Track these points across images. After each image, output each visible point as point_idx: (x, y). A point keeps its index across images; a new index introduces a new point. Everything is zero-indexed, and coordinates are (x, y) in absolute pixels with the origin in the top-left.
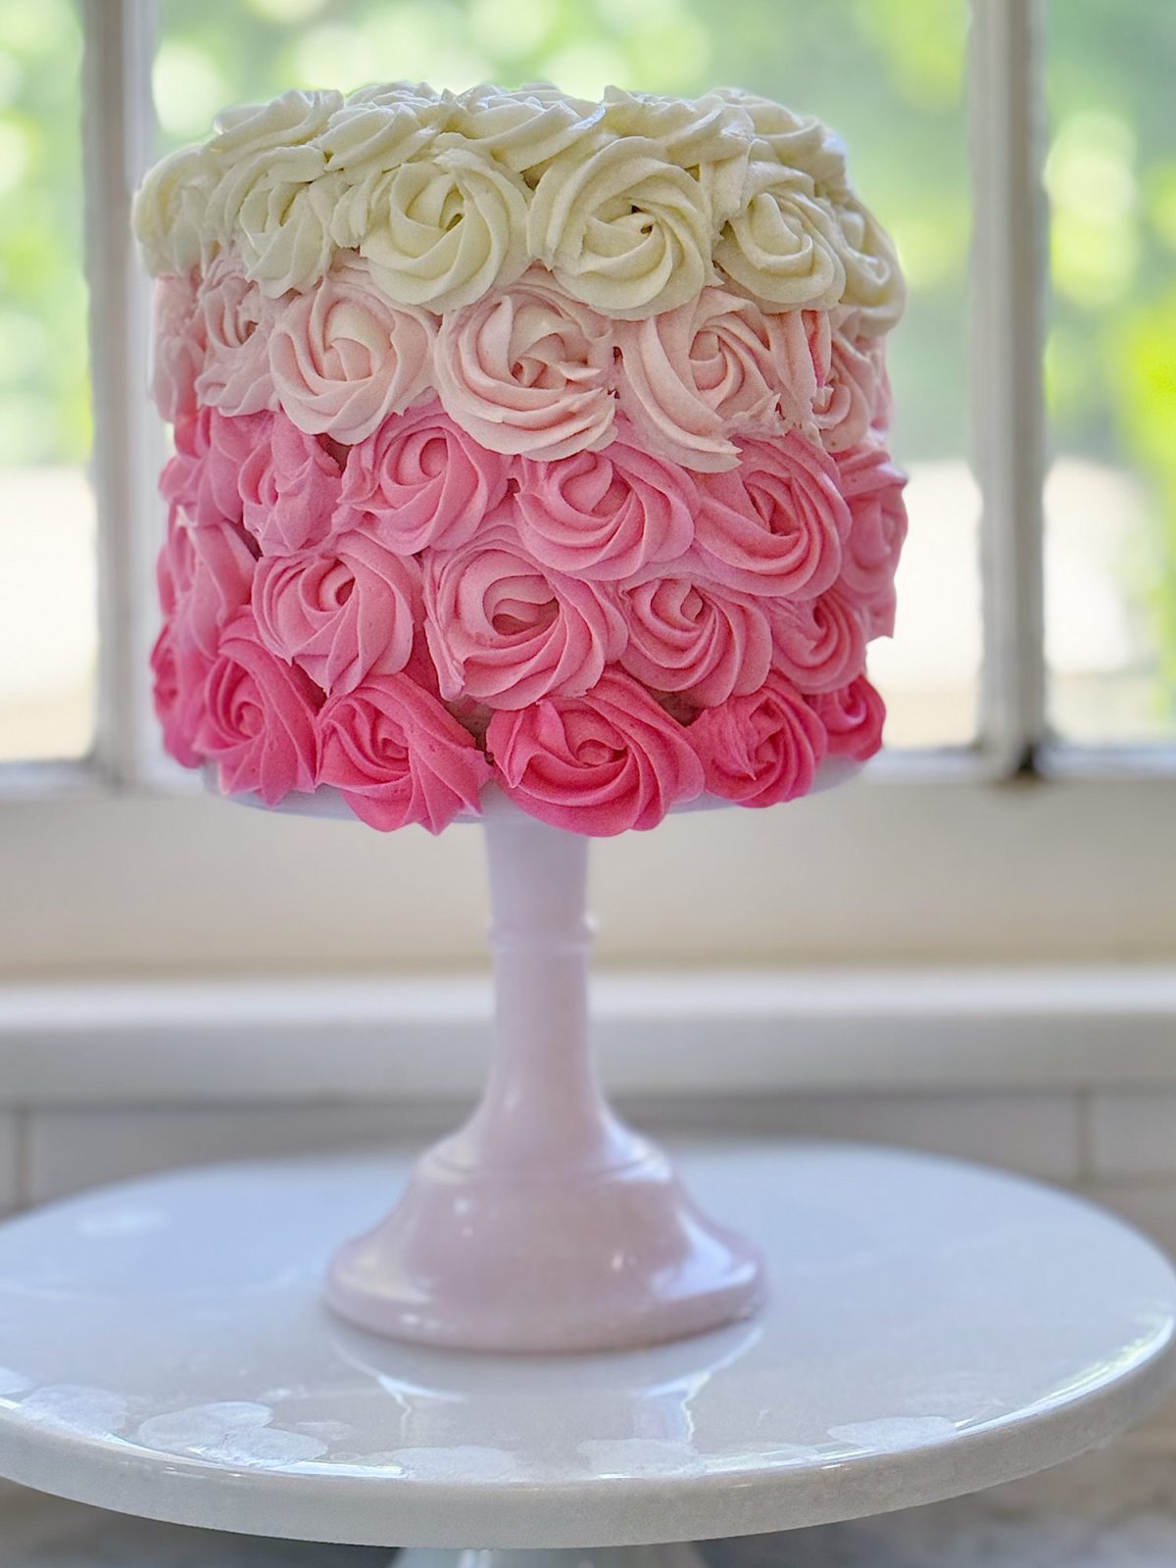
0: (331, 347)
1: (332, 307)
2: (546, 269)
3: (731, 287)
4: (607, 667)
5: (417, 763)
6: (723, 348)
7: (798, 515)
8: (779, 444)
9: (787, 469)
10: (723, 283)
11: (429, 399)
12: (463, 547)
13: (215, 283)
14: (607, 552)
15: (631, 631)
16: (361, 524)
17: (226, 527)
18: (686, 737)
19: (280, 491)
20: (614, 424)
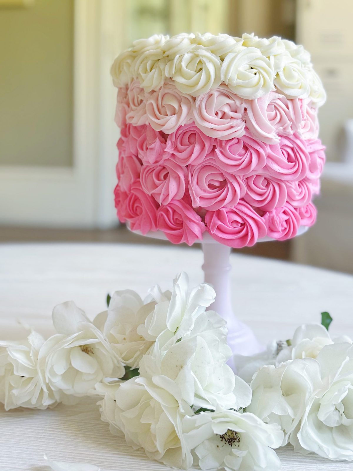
0: (164, 106)
1: (165, 95)
2: (226, 84)
3: (278, 91)
4: (240, 199)
5: (185, 225)
6: (276, 109)
7: (296, 158)
8: (291, 137)
9: (293, 144)
10: (276, 90)
11: (191, 121)
12: (200, 164)
13: (132, 89)
14: (241, 167)
15: (247, 189)
16: (171, 157)
17: (134, 157)
18: (262, 220)
19: (148, 147)
20: (244, 130)
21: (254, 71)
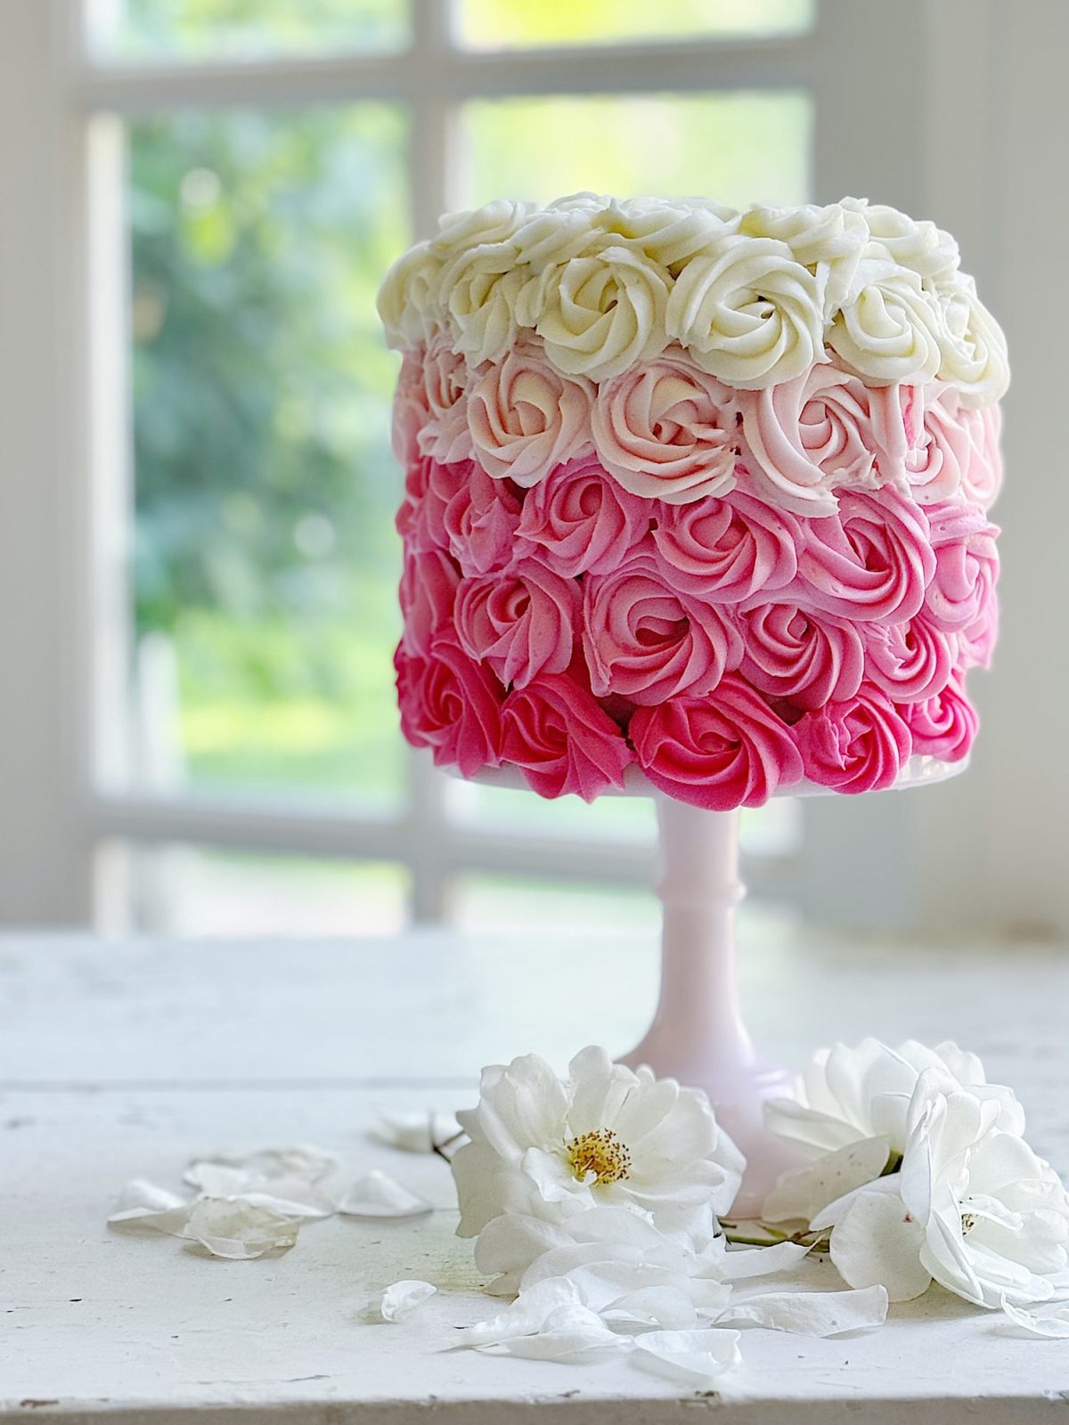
0: (515, 409)
1: (517, 375)
2: (681, 346)
3: (839, 365)
4: (726, 674)
5: (573, 745)
6: (828, 414)
7: (890, 557)
8: (875, 496)
9: (882, 518)
10: (831, 361)
11: (587, 453)
12: (614, 572)
13: (434, 355)
14: (725, 580)
15: (747, 646)
16: (535, 553)
17: (439, 554)
18: (790, 734)
19: (473, 525)
20: (733, 475)
21: (766, 307)
